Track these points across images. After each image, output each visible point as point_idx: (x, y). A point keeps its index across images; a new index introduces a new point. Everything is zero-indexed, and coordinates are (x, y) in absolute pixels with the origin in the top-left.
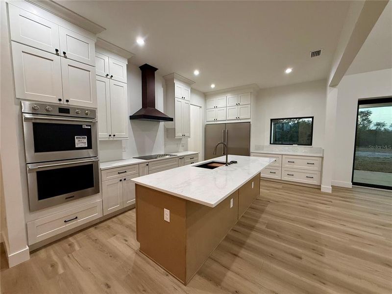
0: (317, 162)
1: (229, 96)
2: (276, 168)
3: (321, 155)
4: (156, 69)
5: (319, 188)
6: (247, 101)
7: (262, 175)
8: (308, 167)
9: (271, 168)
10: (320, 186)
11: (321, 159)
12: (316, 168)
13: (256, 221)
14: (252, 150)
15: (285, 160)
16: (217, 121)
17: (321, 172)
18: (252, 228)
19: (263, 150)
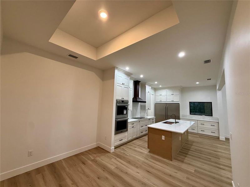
0: (216, 125)
1: (167, 90)
2: (195, 127)
3: (217, 121)
4: (140, 82)
5: (218, 138)
6: (177, 93)
7: (189, 131)
8: (211, 127)
9: (193, 127)
10: (219, 137)
11: (217, 123)
12: (216, 127)
13: (190, 148)
14: (181, 117)
15: (199, 123)
16: (161, 102)
17: (219, 130)
18: (189, 150)
19: (186, 117)
